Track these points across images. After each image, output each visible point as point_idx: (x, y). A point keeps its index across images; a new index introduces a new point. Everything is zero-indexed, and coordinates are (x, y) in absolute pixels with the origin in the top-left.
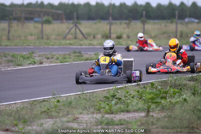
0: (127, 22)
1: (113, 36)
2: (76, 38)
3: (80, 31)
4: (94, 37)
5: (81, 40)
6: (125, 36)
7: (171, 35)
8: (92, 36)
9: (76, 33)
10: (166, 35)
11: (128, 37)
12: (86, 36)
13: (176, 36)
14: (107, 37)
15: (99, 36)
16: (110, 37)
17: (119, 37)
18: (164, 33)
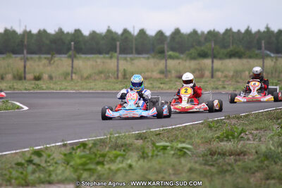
1: (29, 76)
4: (2, 78)
6: (45, 76)
7: (110, 75)
10: (103, 75)
11: (51, 78)
13: (118, 77)
14: (20, 77)
15: (9, 76)
16: (25, 78)
17: (38, 78)
18: (100, 72)
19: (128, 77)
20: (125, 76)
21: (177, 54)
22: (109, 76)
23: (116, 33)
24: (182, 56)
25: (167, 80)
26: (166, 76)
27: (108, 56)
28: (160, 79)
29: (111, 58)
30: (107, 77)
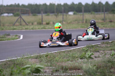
0: (56, 14)
1: (44, 23)
2: (21, 25)
3: (23, 20)
4: (32, 24)
5: (24, 26)
6: (51, 23)
7: (80, 21)
8: (31, 24)
9: (21, 22)
10: (77, 22)
12: (27, 23)
13: (83, 22)
14: (40, 23)
15: (36, 23)
16: (42, 24)
17: (48, 24)
18: (76, 20)
19: (88, 22)
20: (86, 22)
25: (104, 23)
26: (105, 21)
27: (90, 13)
28: (102, 22)
29: (91, 14)
30: (78, 23)
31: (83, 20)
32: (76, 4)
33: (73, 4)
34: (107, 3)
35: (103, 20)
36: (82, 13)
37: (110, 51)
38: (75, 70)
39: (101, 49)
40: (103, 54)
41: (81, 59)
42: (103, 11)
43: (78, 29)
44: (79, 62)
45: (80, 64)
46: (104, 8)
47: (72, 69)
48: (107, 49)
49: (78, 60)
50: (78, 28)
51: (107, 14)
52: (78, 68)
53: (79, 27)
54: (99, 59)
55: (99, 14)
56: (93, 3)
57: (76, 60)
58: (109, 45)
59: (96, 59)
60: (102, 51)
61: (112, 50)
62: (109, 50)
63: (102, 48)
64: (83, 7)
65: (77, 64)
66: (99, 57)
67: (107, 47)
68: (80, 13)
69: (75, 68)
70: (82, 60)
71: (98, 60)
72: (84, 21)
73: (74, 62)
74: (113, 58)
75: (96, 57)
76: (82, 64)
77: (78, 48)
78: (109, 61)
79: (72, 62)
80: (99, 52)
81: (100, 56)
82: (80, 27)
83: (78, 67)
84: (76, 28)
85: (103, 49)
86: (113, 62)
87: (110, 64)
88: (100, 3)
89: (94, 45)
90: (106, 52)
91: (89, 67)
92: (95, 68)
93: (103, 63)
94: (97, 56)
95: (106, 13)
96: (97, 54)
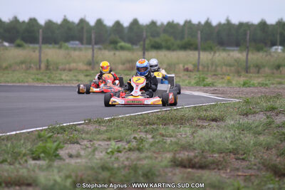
7: (32, 65)
10: (24, 66)
13: (40, 68)
18: (22, 63)
19: (51, 67)
20: (47, 68)
21: (128, 45)
22: (30, 67)
23: (73, 23)
24: (135, 47)
25: (93, 72)
27: (57, 46)
28: (87, 70)
29: (60, 48)
30: (29, 68)
31: (40, 61)
32: (24, 22)
33: (16, 20)
34: (99, 22)
35: (89, 64)
36: (37, 46)
37: (107, 143)
38: (19, 186)
39: (84, 136)
40: (90, 150)
41: (34, 159)
42: (89, 43)
43: (26, 84)
44: (29, 167)
45: (32, 173)
46: (93, 36)
47: (12, 185)
48: (99, 136)
49: (26, 161)
50: (27, 82)
51: (100, 49)
52: (26, 182)
53: (30, 80)
54: (79, 160)
55: (80, 49)
56: (65, 21)
57: (22, 162)
58: (105, 128)
59: (73, 161)
60: (85, 142)
61: (109, 139)
62: (104, 140)
63: (87, 133)
64: (41, 31)
65: (23, 172)
66: (78, 156)
67: (99, 132)
68: (31, 46)
69: (19, 181)
70: (38, 162)
71: (76, 163)
72: (43, 66)
73: (17, 166)
74: (113, 159)
75: (71, 156)
76: (37, 171)
77: (29, 133)
78: (104, 168)
79: (12, 167)
80: (78, 143)
81: (82, 153)
82: (33, 79)
83: (27, 180)
84: (23, 82)
85: (88, 136)
86: (112, 169)
87: (106, 174)
88: (82, 21)
89: (67, 127)
90: (97, 143)
91: (55, 181)
92: (68, 182)
93: (89, 172)
94: (74, 152)
95: (96, 47)
96: (74, 149)
